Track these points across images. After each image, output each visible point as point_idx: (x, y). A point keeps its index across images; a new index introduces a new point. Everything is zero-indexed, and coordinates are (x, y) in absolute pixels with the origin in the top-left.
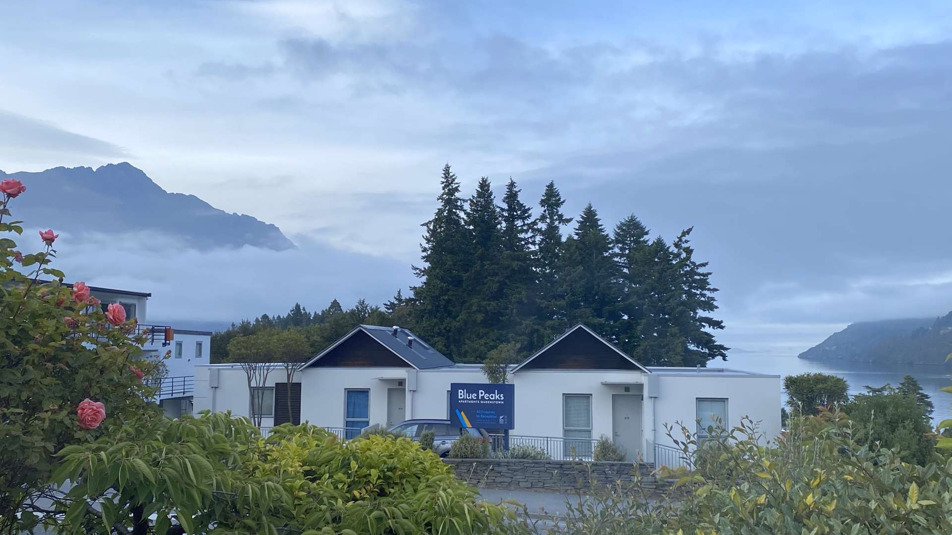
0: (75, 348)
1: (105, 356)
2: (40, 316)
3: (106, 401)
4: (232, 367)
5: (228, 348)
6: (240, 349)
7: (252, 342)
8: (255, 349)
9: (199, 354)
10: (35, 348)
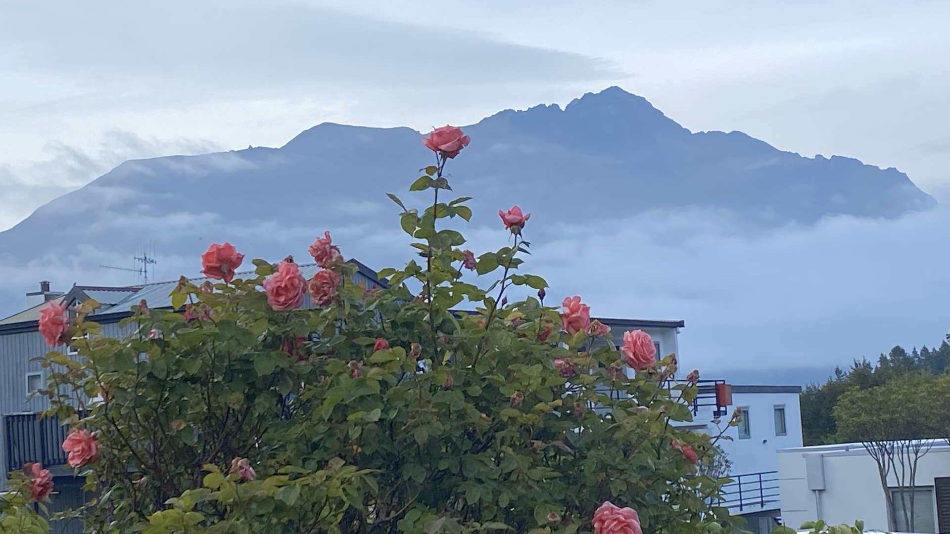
0: (577, 413)
1: (628, 424)
2: (515, 360)
3: (639, 506)
4: (847, 450)
5: (835, 414)
6: (858, 415)
7: (880, 399)
8: (888, 413)
9: (782, 429)
10: (513, 416)
